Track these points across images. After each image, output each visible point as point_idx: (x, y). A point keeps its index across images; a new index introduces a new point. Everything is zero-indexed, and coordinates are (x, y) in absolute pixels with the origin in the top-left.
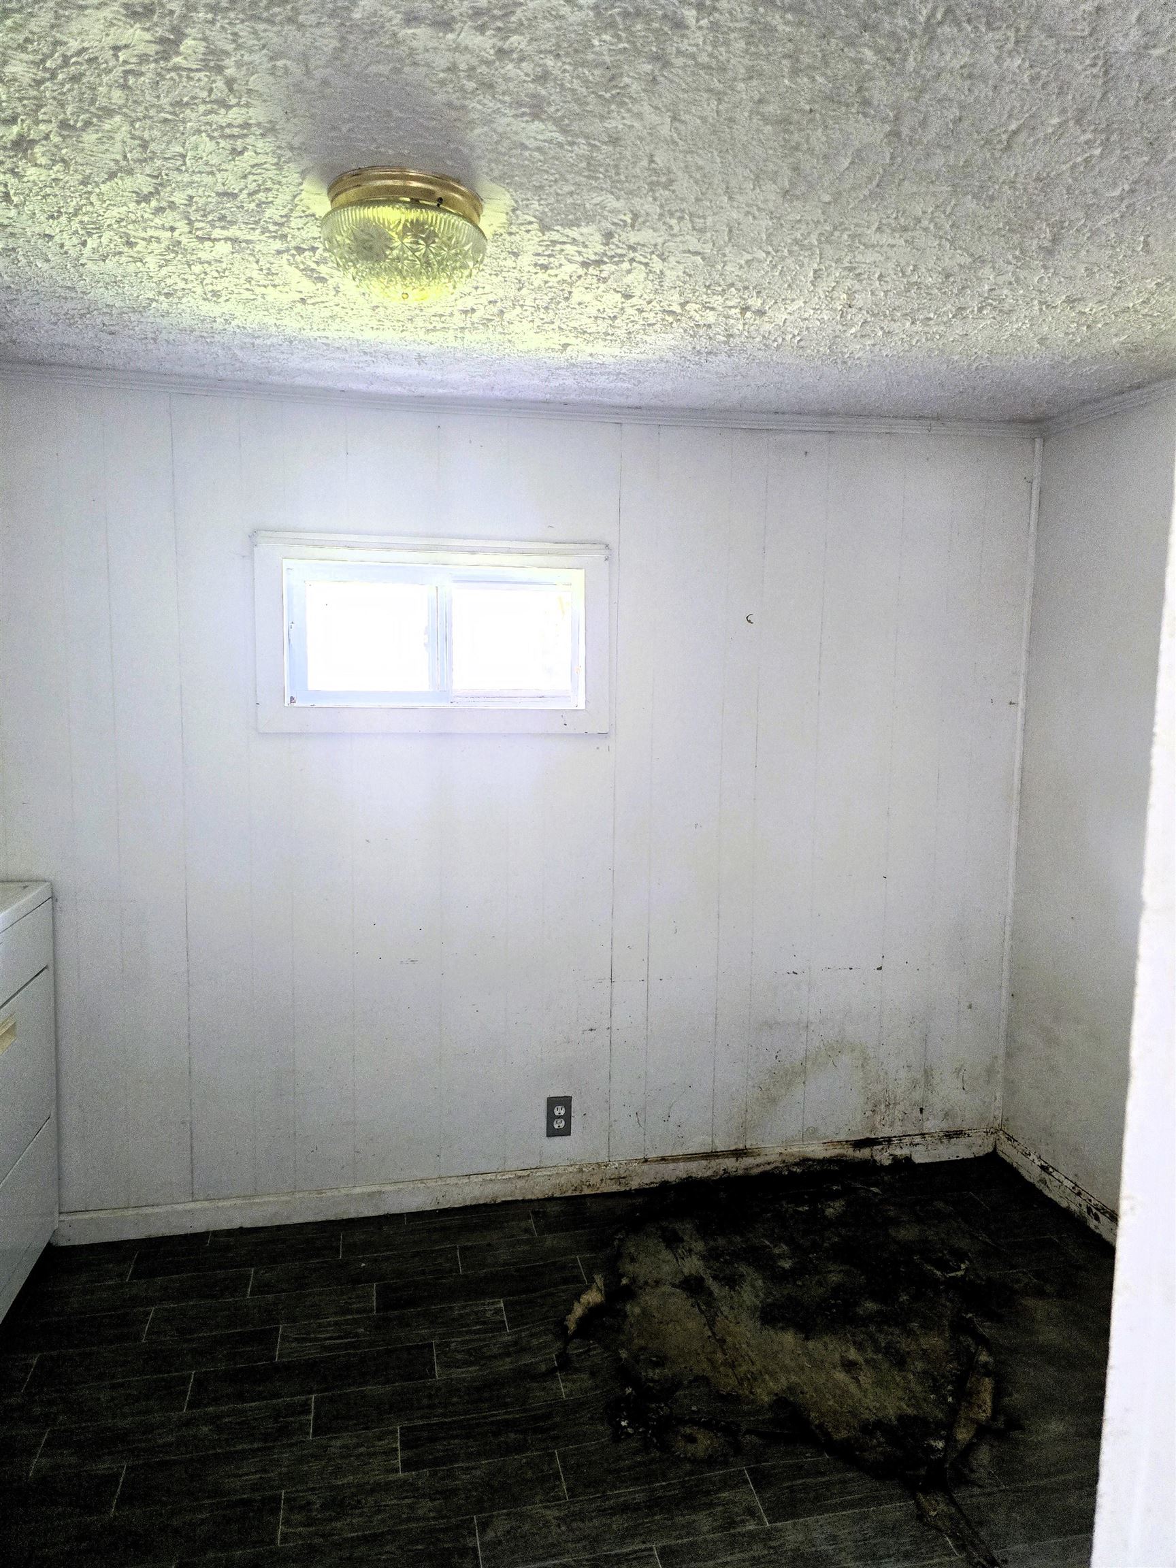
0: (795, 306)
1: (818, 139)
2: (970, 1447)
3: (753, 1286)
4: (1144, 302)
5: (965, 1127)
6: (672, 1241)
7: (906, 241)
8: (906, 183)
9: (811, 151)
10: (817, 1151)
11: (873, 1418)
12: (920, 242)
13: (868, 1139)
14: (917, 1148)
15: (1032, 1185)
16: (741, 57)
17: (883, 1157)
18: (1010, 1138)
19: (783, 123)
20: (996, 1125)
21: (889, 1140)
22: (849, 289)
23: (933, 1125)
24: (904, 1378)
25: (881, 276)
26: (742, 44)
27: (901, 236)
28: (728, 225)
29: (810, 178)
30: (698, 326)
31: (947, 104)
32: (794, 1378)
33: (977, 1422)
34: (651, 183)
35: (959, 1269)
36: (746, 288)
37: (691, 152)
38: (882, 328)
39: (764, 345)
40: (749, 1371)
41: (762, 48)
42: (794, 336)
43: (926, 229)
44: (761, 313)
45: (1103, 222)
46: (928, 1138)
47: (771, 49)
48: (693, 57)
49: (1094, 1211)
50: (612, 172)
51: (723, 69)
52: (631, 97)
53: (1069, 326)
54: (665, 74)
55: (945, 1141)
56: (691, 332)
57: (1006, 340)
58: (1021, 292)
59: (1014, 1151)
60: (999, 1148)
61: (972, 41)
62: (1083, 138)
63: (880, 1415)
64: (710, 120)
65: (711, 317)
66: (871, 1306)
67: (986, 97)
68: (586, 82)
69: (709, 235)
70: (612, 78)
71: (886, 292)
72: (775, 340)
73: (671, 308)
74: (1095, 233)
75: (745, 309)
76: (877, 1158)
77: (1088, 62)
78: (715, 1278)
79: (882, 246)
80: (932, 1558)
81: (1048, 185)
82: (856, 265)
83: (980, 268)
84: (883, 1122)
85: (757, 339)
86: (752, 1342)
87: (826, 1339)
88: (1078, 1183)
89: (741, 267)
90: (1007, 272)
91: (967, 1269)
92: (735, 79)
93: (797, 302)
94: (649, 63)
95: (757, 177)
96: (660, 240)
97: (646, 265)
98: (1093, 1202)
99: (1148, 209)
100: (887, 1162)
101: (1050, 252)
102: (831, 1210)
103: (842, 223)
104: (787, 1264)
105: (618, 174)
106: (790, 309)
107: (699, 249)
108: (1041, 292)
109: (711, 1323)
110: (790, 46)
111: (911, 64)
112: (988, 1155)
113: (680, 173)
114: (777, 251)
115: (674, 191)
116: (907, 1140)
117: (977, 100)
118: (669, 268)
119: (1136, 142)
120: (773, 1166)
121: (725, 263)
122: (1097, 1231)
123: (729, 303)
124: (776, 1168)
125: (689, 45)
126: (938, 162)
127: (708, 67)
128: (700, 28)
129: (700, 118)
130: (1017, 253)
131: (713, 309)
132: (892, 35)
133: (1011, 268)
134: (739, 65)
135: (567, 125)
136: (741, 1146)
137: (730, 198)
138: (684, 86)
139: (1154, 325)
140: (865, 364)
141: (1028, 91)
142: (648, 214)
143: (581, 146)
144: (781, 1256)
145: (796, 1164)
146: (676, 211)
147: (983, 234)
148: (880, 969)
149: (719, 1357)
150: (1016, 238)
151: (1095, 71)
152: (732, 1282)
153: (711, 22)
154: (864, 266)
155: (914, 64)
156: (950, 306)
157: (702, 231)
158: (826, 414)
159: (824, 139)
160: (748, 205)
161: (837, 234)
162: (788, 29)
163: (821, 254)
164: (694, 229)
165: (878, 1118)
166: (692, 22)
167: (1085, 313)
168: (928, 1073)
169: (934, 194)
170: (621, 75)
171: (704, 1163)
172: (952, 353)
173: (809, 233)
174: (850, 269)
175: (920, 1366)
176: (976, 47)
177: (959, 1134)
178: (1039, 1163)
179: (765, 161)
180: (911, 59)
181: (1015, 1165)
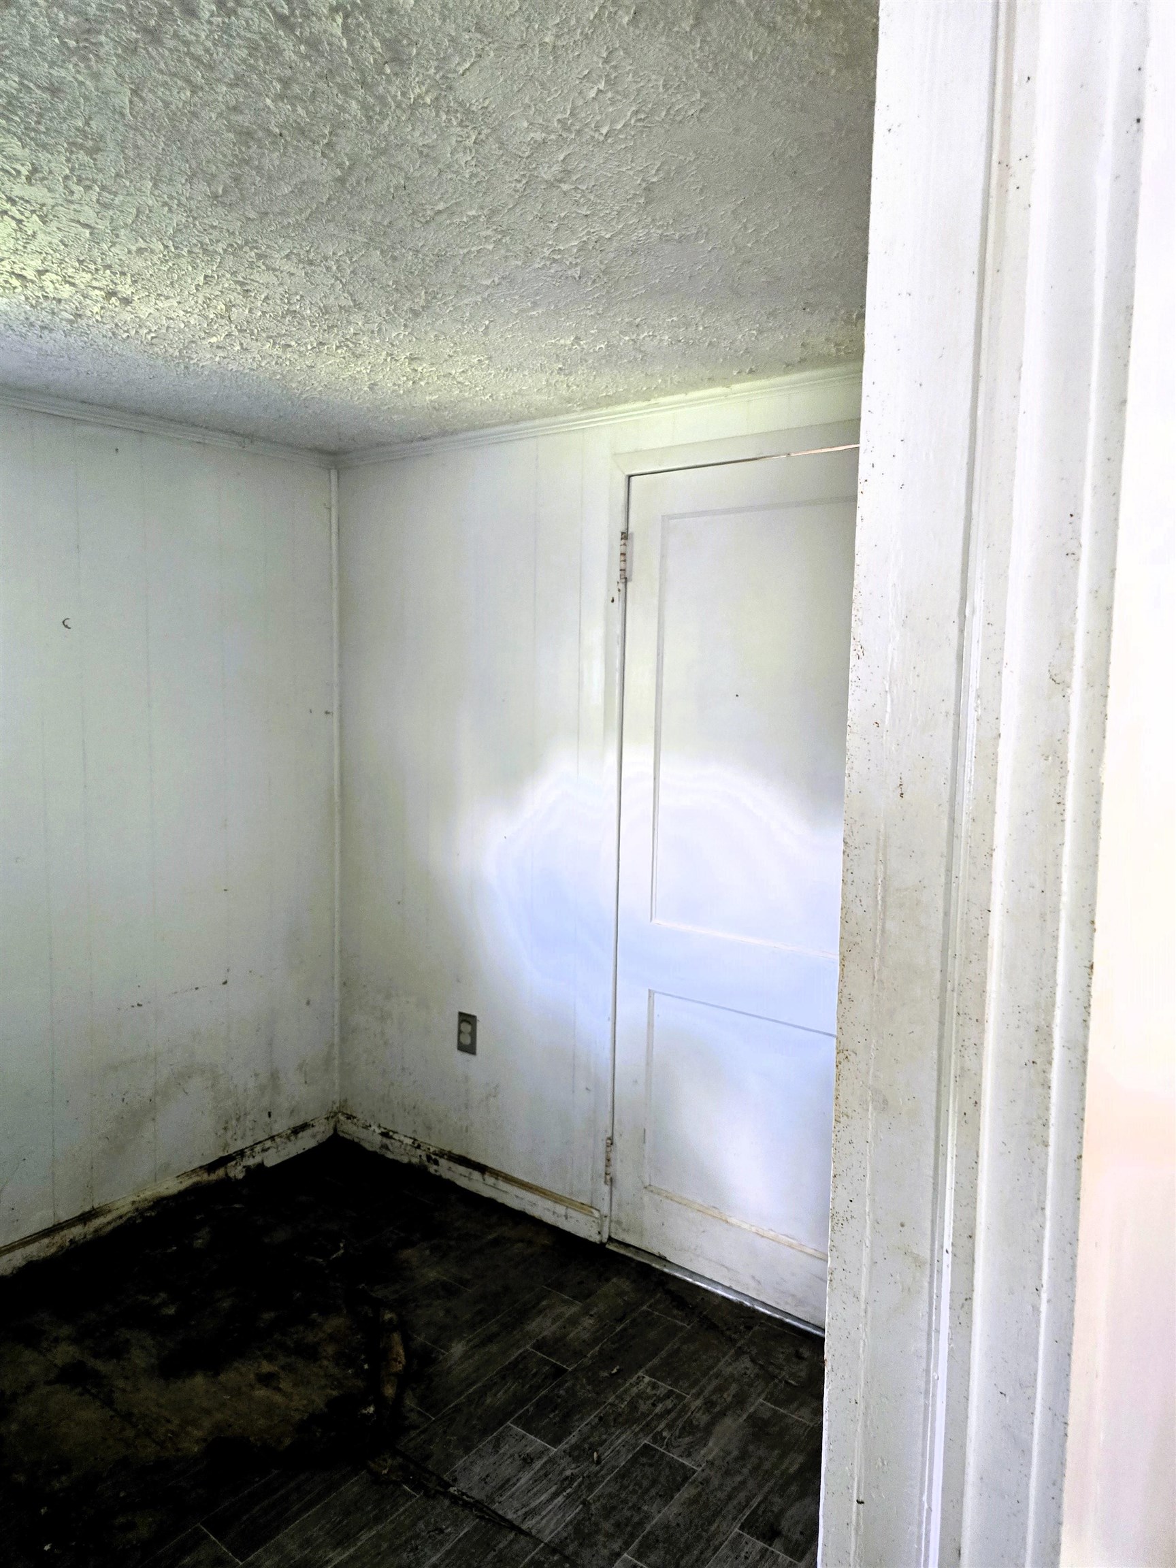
0: (166, 304)
1: (271, 160)
2: (399, 1397)
3: (143, 1348)
4: (463, 372)
5: (308, 1119)
6: (32, 1338)
7: (306, 274)
8: (332, 224)
9: (259, 169)
10: (170, 1186)
11: (306, 1416)
12: (318, 278)
13: (221, 1158)
14: (270, 1151)
15: (375, 1153)
16: (236, 63)
17: (236, 1171)
18: (349, 1117)
19: (246, 135)
20: (335, 1108)
21: (241, 1153)
22: (230, 301)
23: (282, 1125)
24: (321, 1367)
25: (267, 298)
26: (244, 53)
27: (304, 268)
28: (138, 210)
29: (244, 192)
30: (46, 298)
31: (396, 171)
32: (219, 1416)
33: (396, 1374)
34: (74, 144)
35: (338, 1249)
36: (123, 274)
37: (136, 129)
38: (241, 344)
39: (114, 333)
40: (168, 1431)
41: (261, 62)
42: (150, 331)
43: (328, 269)
44: (126, 301)
45: (466, 301)
46: (278, 1140)
47: (268, 68)
48: (187, 43)
49: (433, 1157)
50: (32, 120)
51: (211, 67)
52: (97, 56)
53: (399, 379)
54: (150, 49)
55: (293, 1138)
56: (34, 302)
57: (343, 379)
58: (377, 341)
59: (355, 1128)
60: (340, 1129)
61: (441, 129)
62: (484, 233)
63: (310, 1410)
64: (173, 107)
65: (66, 291)
66: (268, 1316)
67: (430, 176)
68: (54, 23)
69: (111, 212)
70: (88, 31)
71: (264, 313)
72: (127, 331)
73: (24, 273)
74: (456, 308)
75: (111, 294)
76: (231, 1175)
77: (516, 177)
78: (96, 1356)
79: (282, 272)
80: (397, 1510)
81: (441, 261)
82: (249, 282)
83: (355, 313)
84: (235, 1137)
85: (108, 326)
86: (162, 1401)
87: (236, 1364)
88: (416, 1137)
89: (130, 252)
90: (374, 322)
91: (345, 1247)
92: (218, 80)
93: (171, 300)
94: (137, 32)
95: (194, 174)
96: (50, 202)
97: (20, 222)
98: (432, 1150)
99: (502, 301)
100: (240, 1176)
101: (416, 314)
102: (200, 1241)
103: (256, 241)
104: (171, 1311)
105: (38, 123)
106: (160, 304)
107: (91, 222)
108: (393, 345)
109: (109, 1402)
110: (288, 72)
111: (384, 128)
112: (330, 1139)
113: (111, 145)
114: (176, 248)
115: (95, 160)
116: (258, 1148)
117: (422, 176)
118: (45, 232)
119: (519, 248)
120: (124, 1219)
121: (114, 244)
122: (438, 1174)
123: (95, 284)
124: (129, 1219)
125: (191, 33)
126: (367, 217)
127: (197, 59)
128: (210, 23)
129: (163, 101)
130: (391, 308)
131: (73, 285)
132: (381, 99)
133: (379, 319)
134: (229, 69)
135: (6, 57)
136: (87, 1208)
137: (155, 186)
138: (162, 66)
139: (461, 392)
140: (206, 373)
141: (463, 182)
142: (51, 172)
143: (10, 82)
144: (164, 1304)
145: (151, 1208)
146: (87, 179)
147: (373, 286)
148: (225, 983)
149: (130, 1433)
150: (396, 296)
151: (519, 186)
152: (117, 1352)
153: (224, 23)
154: (256, 284)
155: (386, 129)
156: (313, 339)
157: (106, 206)
158: (139, 413)
159: (277, 162)
160: (171, 197)
161: (246, 249)
162: (294, 57)
163: (220, 262)
164: (98, 201)
165: (230, 1133)
166: (206, 15)
167: (416, 371)
168: (274, 1076)
169: (350, 241)
170: (99, 32)
171: (46, 1241)
172: (291, 380)
173: (218, 241)
174: (242, 284)
175: (330, 1350)
176: (443, 134)
177: (305, 1127)
178: (380, 1132)
179: (208, 162)
180: (387, 122)
181: (356, 1140)
